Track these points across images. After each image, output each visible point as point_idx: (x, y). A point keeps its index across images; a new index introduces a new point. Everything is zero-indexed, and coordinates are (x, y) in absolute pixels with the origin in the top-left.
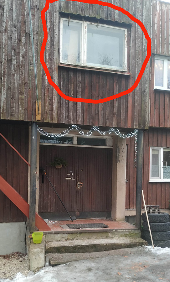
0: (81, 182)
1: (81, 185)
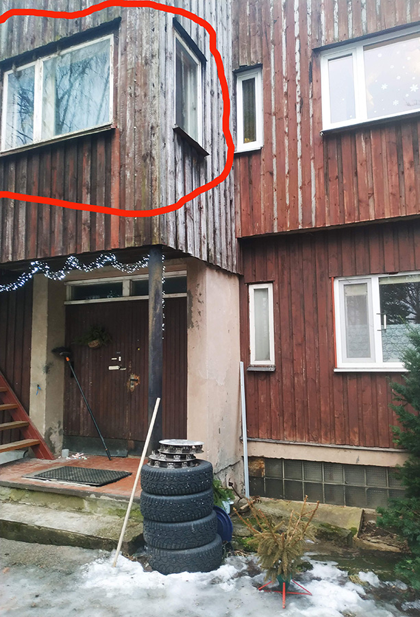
0: (136, 375)
1: (137, 381)
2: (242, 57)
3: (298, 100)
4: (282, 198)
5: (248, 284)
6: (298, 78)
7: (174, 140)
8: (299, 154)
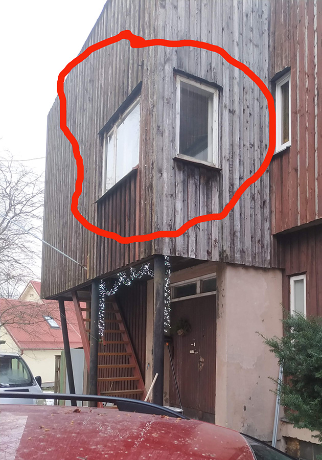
0: (202, 358)
2: (277, 65)
3: (316, 92)
4: (304, 192)
5: (289, 277)
6: (316, 70)
7: (173, 168)
8: (316, 146)
